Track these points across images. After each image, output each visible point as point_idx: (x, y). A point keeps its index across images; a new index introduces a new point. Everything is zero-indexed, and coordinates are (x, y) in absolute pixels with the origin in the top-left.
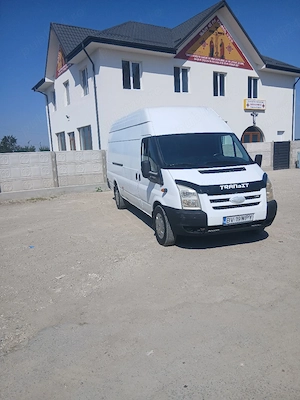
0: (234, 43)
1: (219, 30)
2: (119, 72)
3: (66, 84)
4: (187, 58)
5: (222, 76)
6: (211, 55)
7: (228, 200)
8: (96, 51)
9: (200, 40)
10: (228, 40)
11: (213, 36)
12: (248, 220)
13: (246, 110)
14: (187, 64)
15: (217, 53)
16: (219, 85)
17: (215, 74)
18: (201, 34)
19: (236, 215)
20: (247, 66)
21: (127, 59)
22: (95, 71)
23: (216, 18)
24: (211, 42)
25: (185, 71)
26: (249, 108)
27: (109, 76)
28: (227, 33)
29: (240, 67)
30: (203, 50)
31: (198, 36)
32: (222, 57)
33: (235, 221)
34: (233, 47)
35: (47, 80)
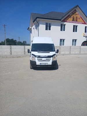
0: (81, 17)
1: (76, 13)
2: (45, 26)
3: (34, 28)
4: (65, 22)
5: (76, 26)
6: (73, 21)
7: (42, 59)
8: (39, 20)
9: (70, 16)
10: (79, 16)
11: (74, 15)
12: (47, 64)
13: (84, 36)
14: (65, 23)
15: (75, 20)
16: (75, 29)
17: (74, 26)
18: (70, 15)
19: (43, 63)
20: (85, 23)
21: (47, 22)
22: (39, 26)
23: (75, 10)
25: (64, 25)
26: (85, 35)
27: (42, 27)
28: (79, 14)
29: (83, 24)
30: (71, 19)
31: (69, 15)
32: (77, 21)
33: (43, 64)
34: (80, 18)
35: (30, 27)
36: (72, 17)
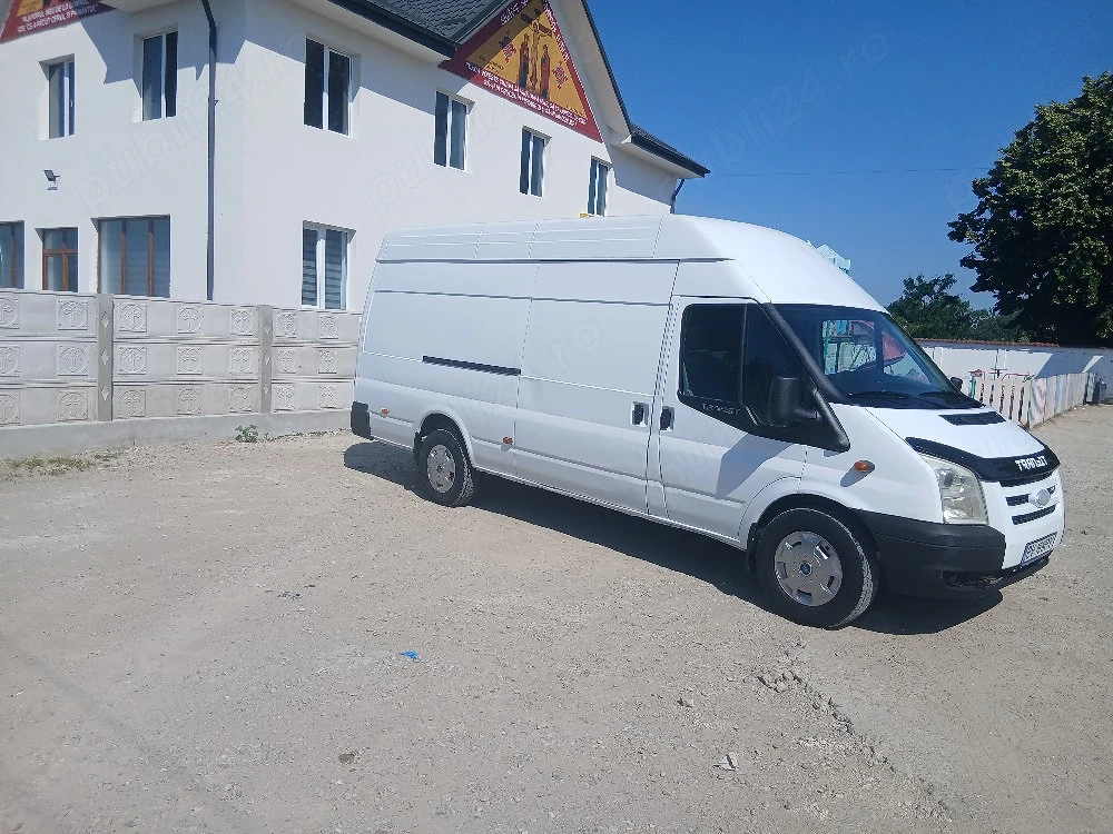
0: (570, 64)
4: (470, 76)
5: (540, 142)
6: (522, 83)
7: (1027, 497)
9: (499, 35)
10: (558, 53)
14: (469, 91)
15: (534, 78)
16: (531, 164)
17: (526, 135)
18: (505, 20)
20: (590, 130)
21: (319, 36)
24: (524, 47)
25: (462, 108)
28: (559, 32)
29: (578, 128)
30: (505, 63)
31: (497, 22)
32: (544, 95)
33: (1035, 555)
34: (567, 74)
36: (517, 42)
